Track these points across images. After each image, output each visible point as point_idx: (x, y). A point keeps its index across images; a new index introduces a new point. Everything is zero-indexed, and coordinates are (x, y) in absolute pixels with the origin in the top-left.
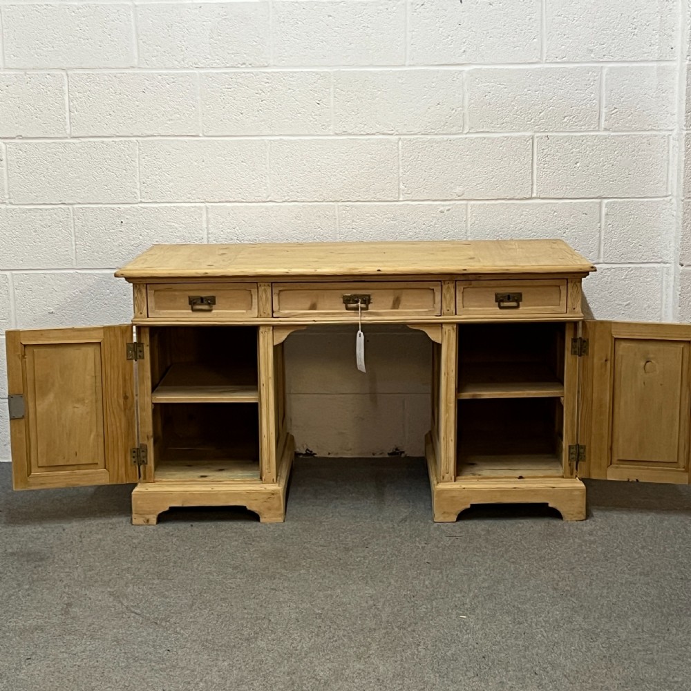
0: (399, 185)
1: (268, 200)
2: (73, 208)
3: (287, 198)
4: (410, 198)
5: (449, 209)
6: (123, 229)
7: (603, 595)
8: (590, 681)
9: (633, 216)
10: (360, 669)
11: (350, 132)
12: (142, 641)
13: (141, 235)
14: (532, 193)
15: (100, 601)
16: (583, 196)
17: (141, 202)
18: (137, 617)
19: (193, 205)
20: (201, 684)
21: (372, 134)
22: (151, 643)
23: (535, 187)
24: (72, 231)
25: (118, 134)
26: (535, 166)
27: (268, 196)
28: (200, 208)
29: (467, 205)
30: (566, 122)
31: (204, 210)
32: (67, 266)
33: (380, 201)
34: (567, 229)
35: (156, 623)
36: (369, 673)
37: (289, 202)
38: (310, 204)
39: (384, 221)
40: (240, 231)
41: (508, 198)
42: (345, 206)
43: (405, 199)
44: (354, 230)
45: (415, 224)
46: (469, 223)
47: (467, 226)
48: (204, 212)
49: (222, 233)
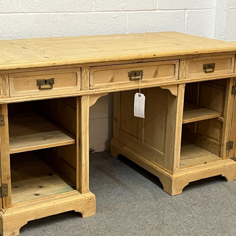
0: (92, 3)
1: (19, 11)
3: (30, 10)
4: (98, 10)
9: (198, 19)
14: (156, 7)
16: (178, 8)
23: (157, 3)
27: (19, 9)
29: (126, 14)
33: (82, 12)
34: (171, 26)
37: (32, 13)
38: (44, 14)
39: (85, 24)
40: (2, 31)
41: (145, 9)
42: (64, 15)
43: (95, 10)
44: (68, 29)
45: (100, 25)
46: (127, 24)
47: (126, 26)
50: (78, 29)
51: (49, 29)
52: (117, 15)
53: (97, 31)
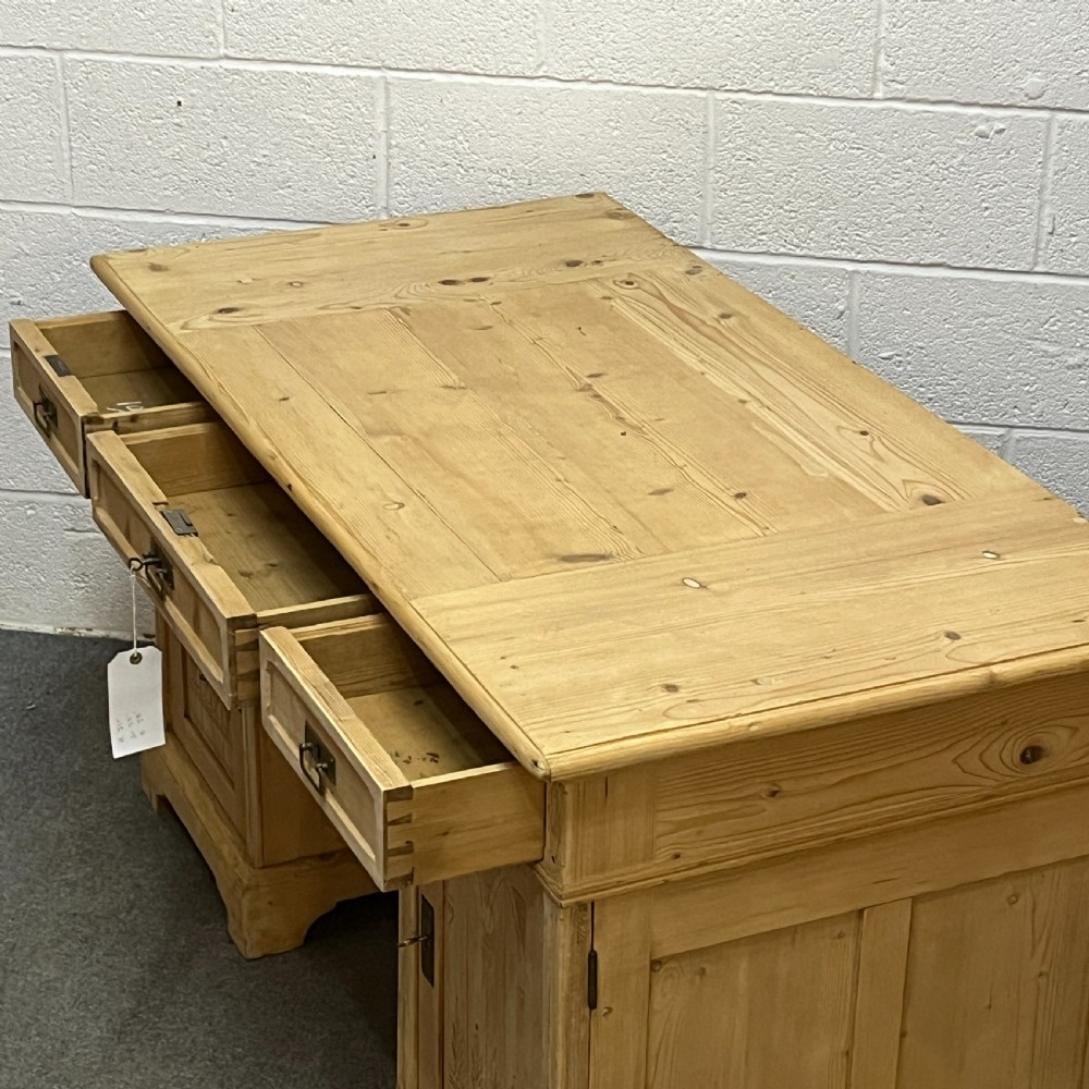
1: (540, 73)
2: (62, 59)
3: (586, 73)
4: (901, 95)
5: (1003, 130)
6: (183, 121)
13: (225, 138)
17: (227, 57)
19: (353, 72)
24: (63, 115)
27: (539, 66)
29: (1049, 122)
31: (382, 84)
32: (52, 198)
33: (823, 96)
37: (593, 82)
38: (646, 91)
39: (831, 147)
40: (466, 145)
42: (734, 102)
43: (889, 96)
44: (751, 164)
45: (910, 161)
46: (1052, 168)
47: (1043, 176)
48: (380, 94)
49: (422, 146)
50: (795, 167)
51: (664, 156)
52: (999, 125)
53: (892, 186)
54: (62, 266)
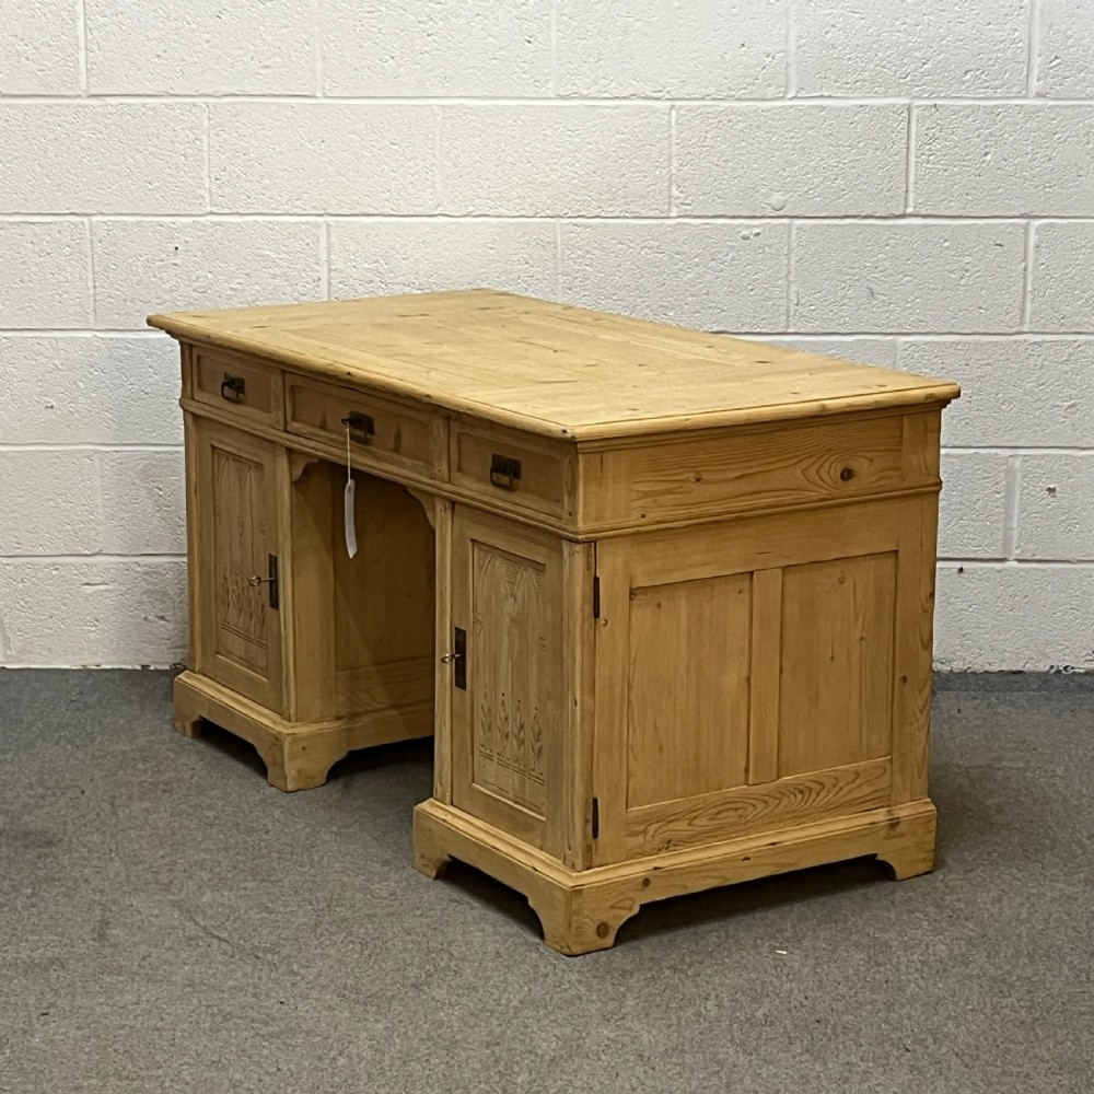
0: (670, 191)
1: (437, 212)
2: (91, 223)
3: (471, 209)
4: (688, 214)
5: (758, 234)
6: (178, 261)
7: (1021, 917)
8: (999, 1063)
9: (1083, 250)
10: (609, 1039)
11: (585, 92)
12: (234, 987)
13: (210, 272)
14: (906, 207)
15: (157, 916)
16: (996, 213)
17: (212, 213)
18: (224, 945)
19: (304, 219)
20: (342, 1061)
21: (624, 98)
22: (251, 990)
23: (911, 196)
24: (90, 263)
25: (172, 92)
26: (913, 159)
27: (439, 205)
28: (317, 226)
29: (790, 226)
30: (967, 81)
31: (324, 227)
32: (78, 325)
33: (635, 217)
34: (967, 271)
35: (257, 957)
36: (623, 1045)
37: (475, 216)
38: (512, 221)
39: (643, 253)
40: (386, 267)
41: (863, 214)
42: (574, 225)
43: (680, 214)
44: (588, 268)
45: (697, 259)
46: (794, 258)
47: (789, 264)
48: (323, 232)
49: (355, 270)
50: (619, 268)
51: (527, 266)
52: (756, 231)
53: (686, 278)
54: (86, 376)
